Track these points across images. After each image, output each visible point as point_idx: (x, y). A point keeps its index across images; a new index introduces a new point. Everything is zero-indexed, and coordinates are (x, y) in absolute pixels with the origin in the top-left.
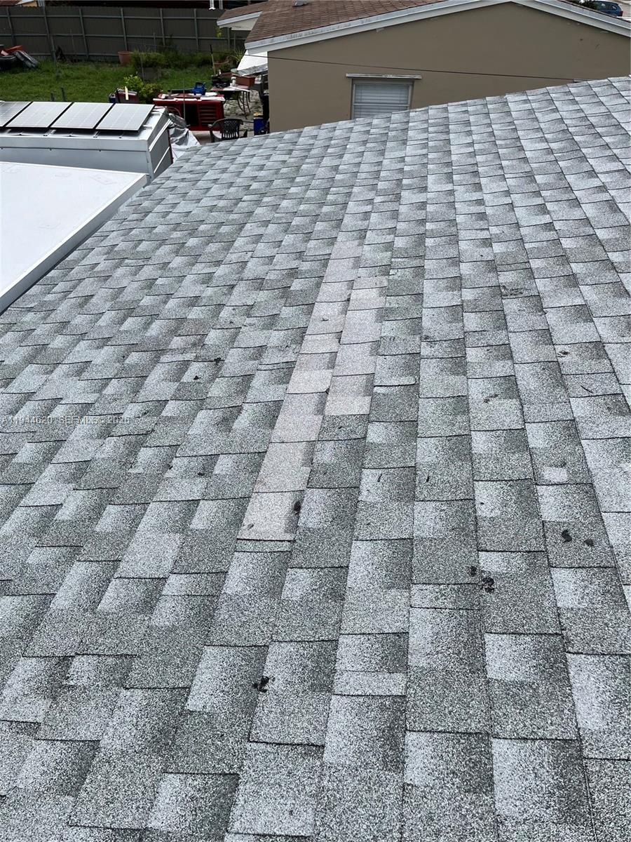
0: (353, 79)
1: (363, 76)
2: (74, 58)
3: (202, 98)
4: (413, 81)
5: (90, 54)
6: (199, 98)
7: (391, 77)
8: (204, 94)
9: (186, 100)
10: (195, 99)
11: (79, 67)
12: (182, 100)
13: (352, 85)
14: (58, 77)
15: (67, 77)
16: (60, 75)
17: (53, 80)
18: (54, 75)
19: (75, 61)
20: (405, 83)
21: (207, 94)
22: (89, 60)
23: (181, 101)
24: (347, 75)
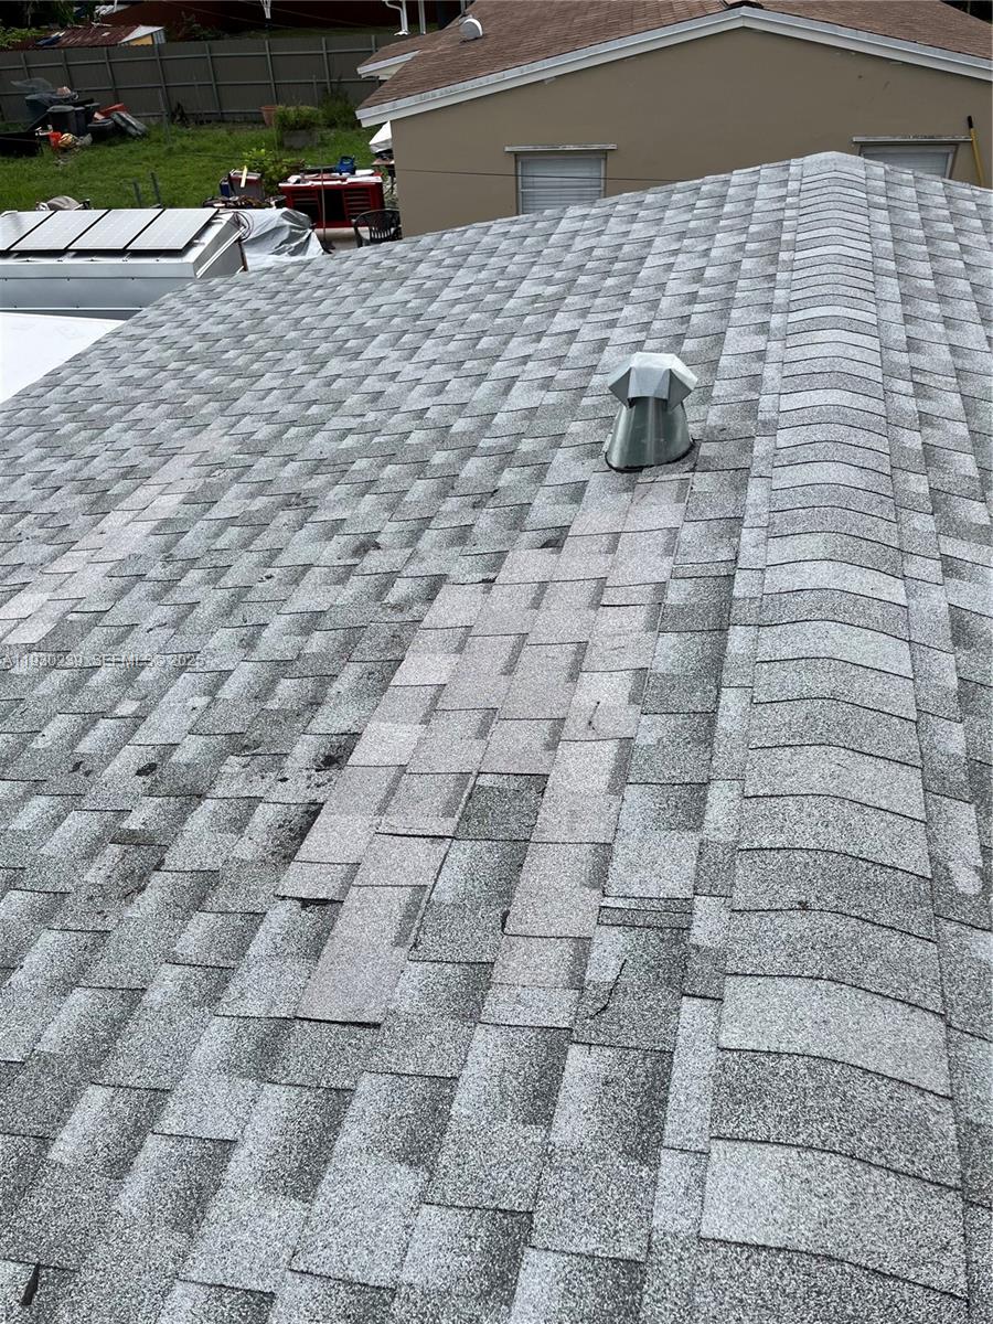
0: (516, 154)
1: (531, 149)
2: (201, 119)
3: (350, 180)
4: (605, 152)
5: (224, 111)
6: (344, 180)
7: (572, 148)
8: (353, 173)
9: (325, 183)
10: (339, 182)
11: (203, 132)
12: (320, 183)
13: (516, 162)
14: (170, 149)
15: (184, 148)
16: (175, 147)
17: (162, 156)
18: (165, 148)
19: (202, 123)
20: (593, 157)
21: (358, 172)
22: (221, 120)
23: (319, 186)
24: (507, 149)
